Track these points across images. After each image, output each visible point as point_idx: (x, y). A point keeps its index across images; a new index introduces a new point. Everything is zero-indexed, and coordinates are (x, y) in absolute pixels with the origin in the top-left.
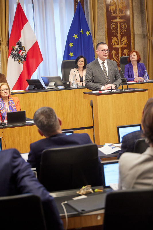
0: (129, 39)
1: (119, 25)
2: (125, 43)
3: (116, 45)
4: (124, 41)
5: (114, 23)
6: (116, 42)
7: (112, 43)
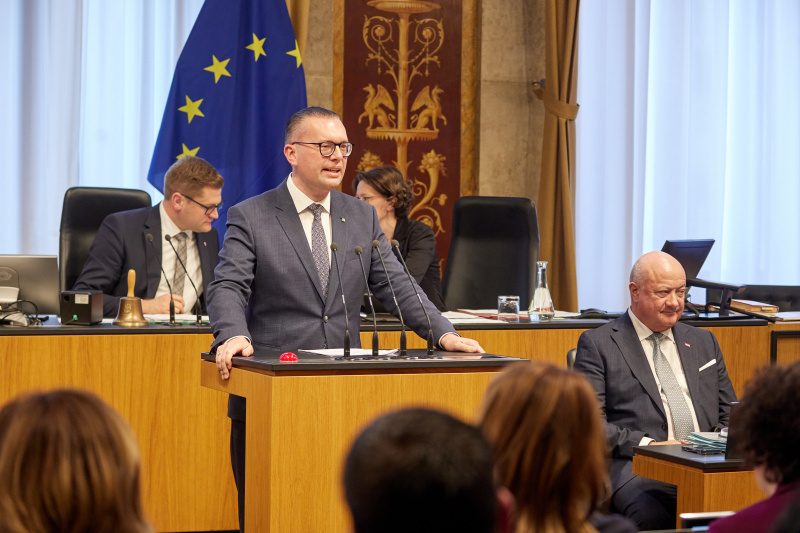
0: (450, 102)
1: (403, 26)
2: (430, 118)
3: (386, 128)
4: (424, 107)
5: (381, 18)
6: (387, 111)
7: (364, 114)
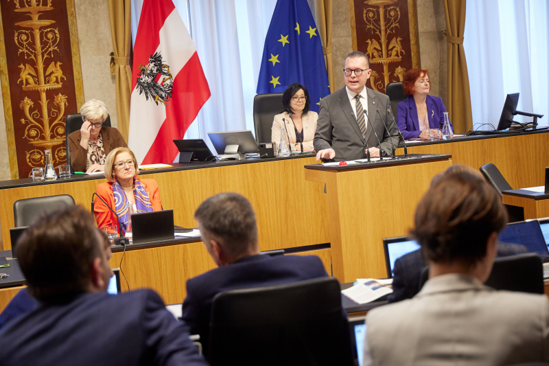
0: (406, 43)
1: (381, 11)
2: (397, 52)
3: (378, 58)
4: (394, 47)
5: (371, 9)
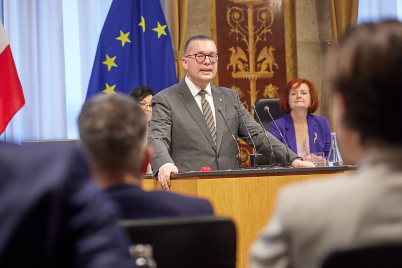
0: (279, 55)
1: (250, 12)
2: (268, 65)
3: (243, 72)
4: (264, 59)
5: (237, 8)
6: (243, 62)
7: (230, 64)
